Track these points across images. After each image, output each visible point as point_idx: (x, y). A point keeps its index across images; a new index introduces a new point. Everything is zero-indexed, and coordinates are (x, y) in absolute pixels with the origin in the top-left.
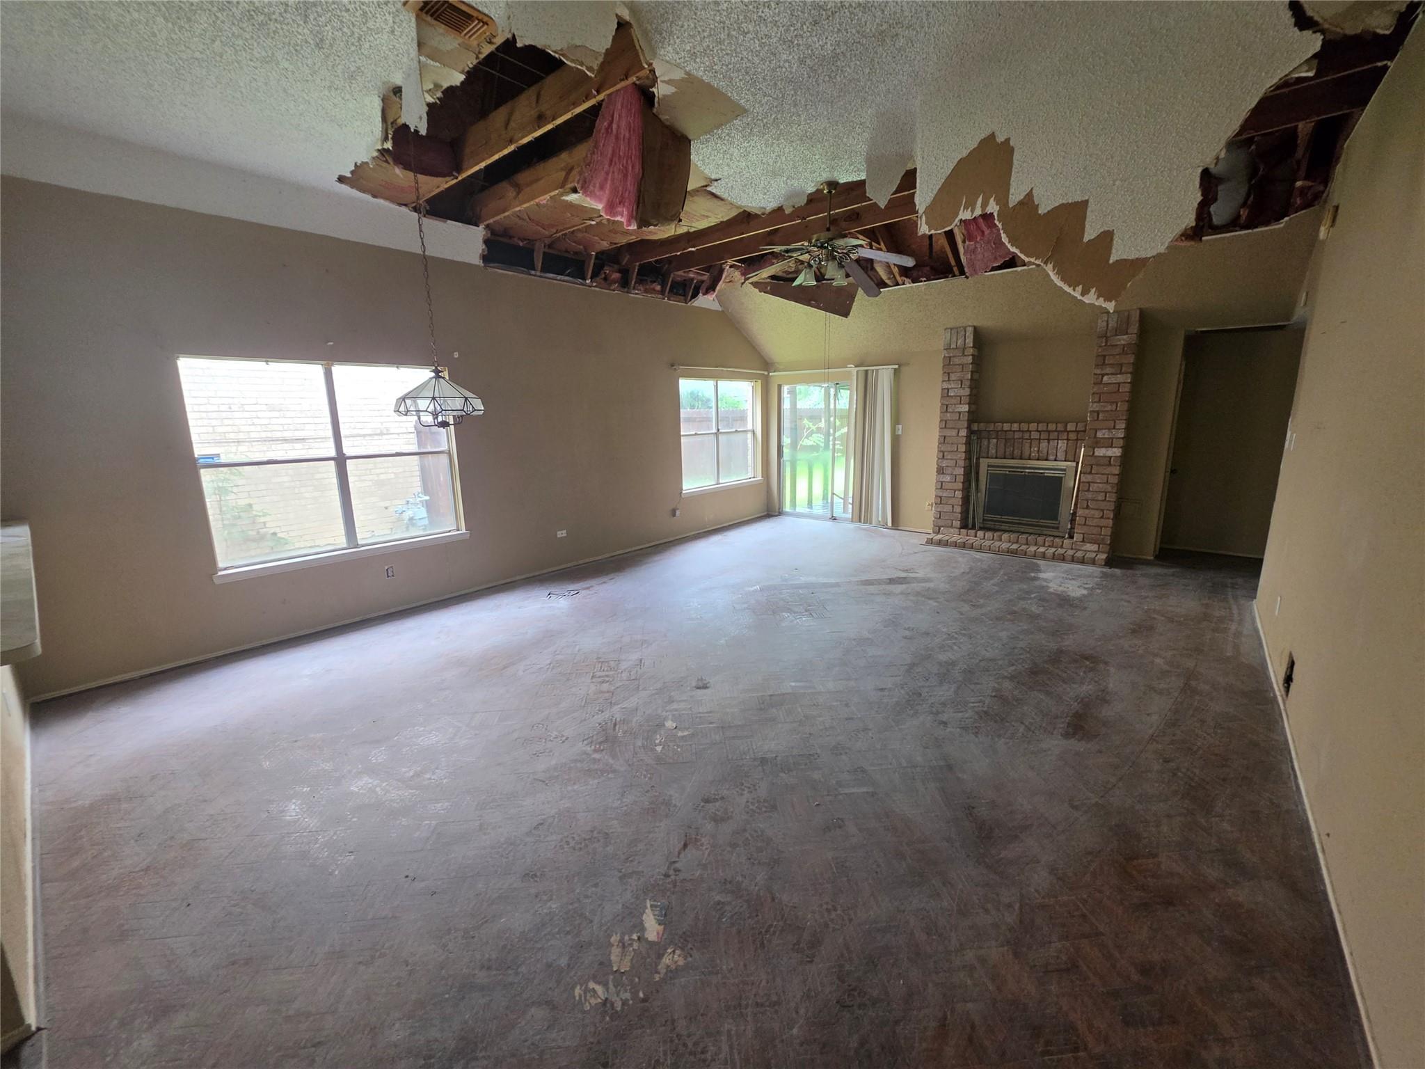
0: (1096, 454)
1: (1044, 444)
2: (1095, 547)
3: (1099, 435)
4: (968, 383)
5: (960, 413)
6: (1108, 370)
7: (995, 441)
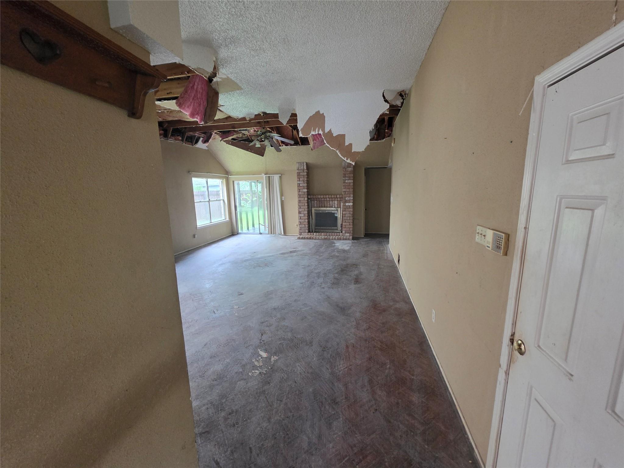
0: (346, 205)
1: (331, 202)
2: (348, 235)
3: (346, 199)
4: (306, 182)
5: (304, 192)
6: (347, 178)
7: (316, 201)
